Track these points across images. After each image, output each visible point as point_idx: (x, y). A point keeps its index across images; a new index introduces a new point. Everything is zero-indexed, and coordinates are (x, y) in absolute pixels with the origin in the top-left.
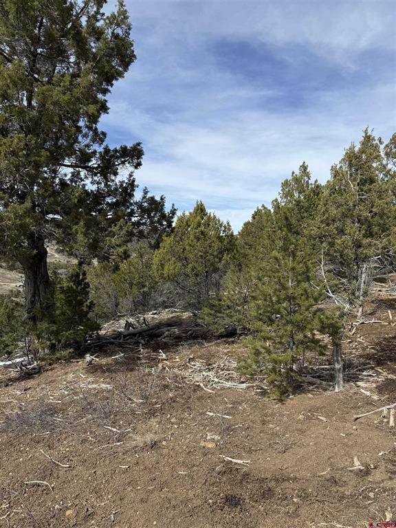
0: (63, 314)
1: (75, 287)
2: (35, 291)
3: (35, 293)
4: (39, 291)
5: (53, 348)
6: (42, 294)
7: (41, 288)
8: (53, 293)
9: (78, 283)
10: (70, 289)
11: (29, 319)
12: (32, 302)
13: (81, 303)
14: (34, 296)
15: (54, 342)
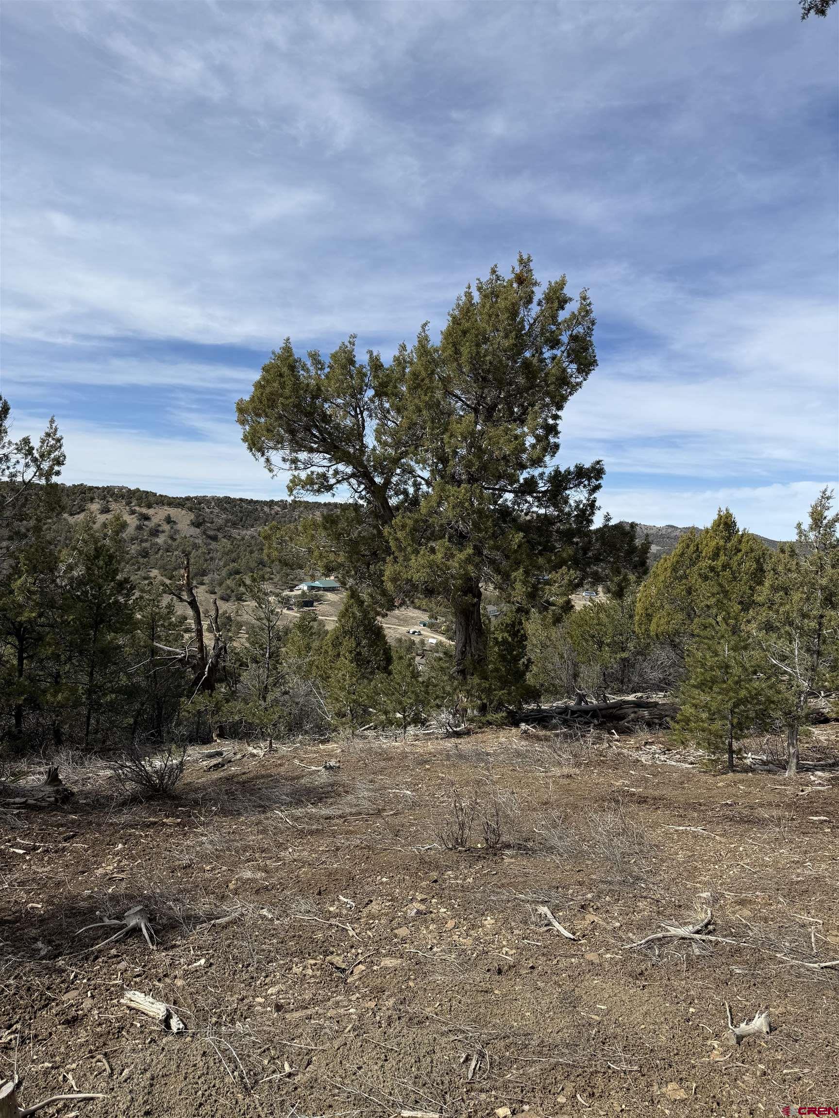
0: (497, 670)
1: (510, 639)
2: (466, 639)
3: (466, 642)
4: (470, 640)
5: (483, 709)
6: (474, 644)
7: (473, 636)
8: (485, 644)
9: (514, 634)
10: (505, 641)
11: (458, 672)
12: (463, 653)
13: (516, 659)
14: (464, 646)
15: (485, 701)
